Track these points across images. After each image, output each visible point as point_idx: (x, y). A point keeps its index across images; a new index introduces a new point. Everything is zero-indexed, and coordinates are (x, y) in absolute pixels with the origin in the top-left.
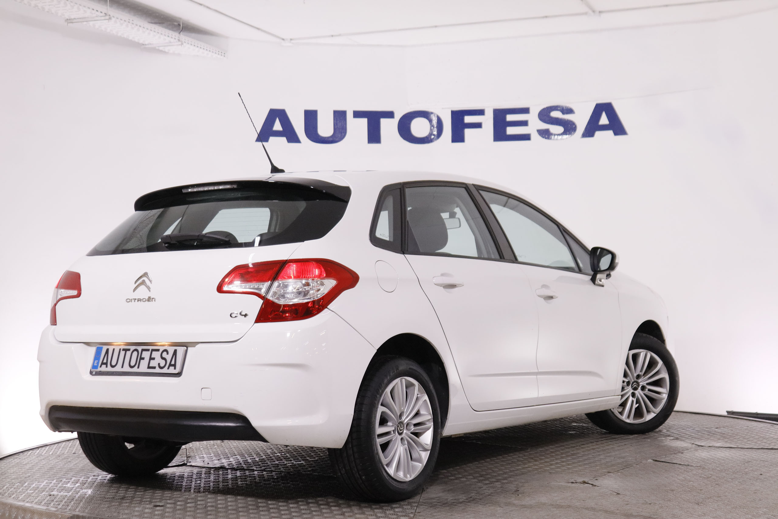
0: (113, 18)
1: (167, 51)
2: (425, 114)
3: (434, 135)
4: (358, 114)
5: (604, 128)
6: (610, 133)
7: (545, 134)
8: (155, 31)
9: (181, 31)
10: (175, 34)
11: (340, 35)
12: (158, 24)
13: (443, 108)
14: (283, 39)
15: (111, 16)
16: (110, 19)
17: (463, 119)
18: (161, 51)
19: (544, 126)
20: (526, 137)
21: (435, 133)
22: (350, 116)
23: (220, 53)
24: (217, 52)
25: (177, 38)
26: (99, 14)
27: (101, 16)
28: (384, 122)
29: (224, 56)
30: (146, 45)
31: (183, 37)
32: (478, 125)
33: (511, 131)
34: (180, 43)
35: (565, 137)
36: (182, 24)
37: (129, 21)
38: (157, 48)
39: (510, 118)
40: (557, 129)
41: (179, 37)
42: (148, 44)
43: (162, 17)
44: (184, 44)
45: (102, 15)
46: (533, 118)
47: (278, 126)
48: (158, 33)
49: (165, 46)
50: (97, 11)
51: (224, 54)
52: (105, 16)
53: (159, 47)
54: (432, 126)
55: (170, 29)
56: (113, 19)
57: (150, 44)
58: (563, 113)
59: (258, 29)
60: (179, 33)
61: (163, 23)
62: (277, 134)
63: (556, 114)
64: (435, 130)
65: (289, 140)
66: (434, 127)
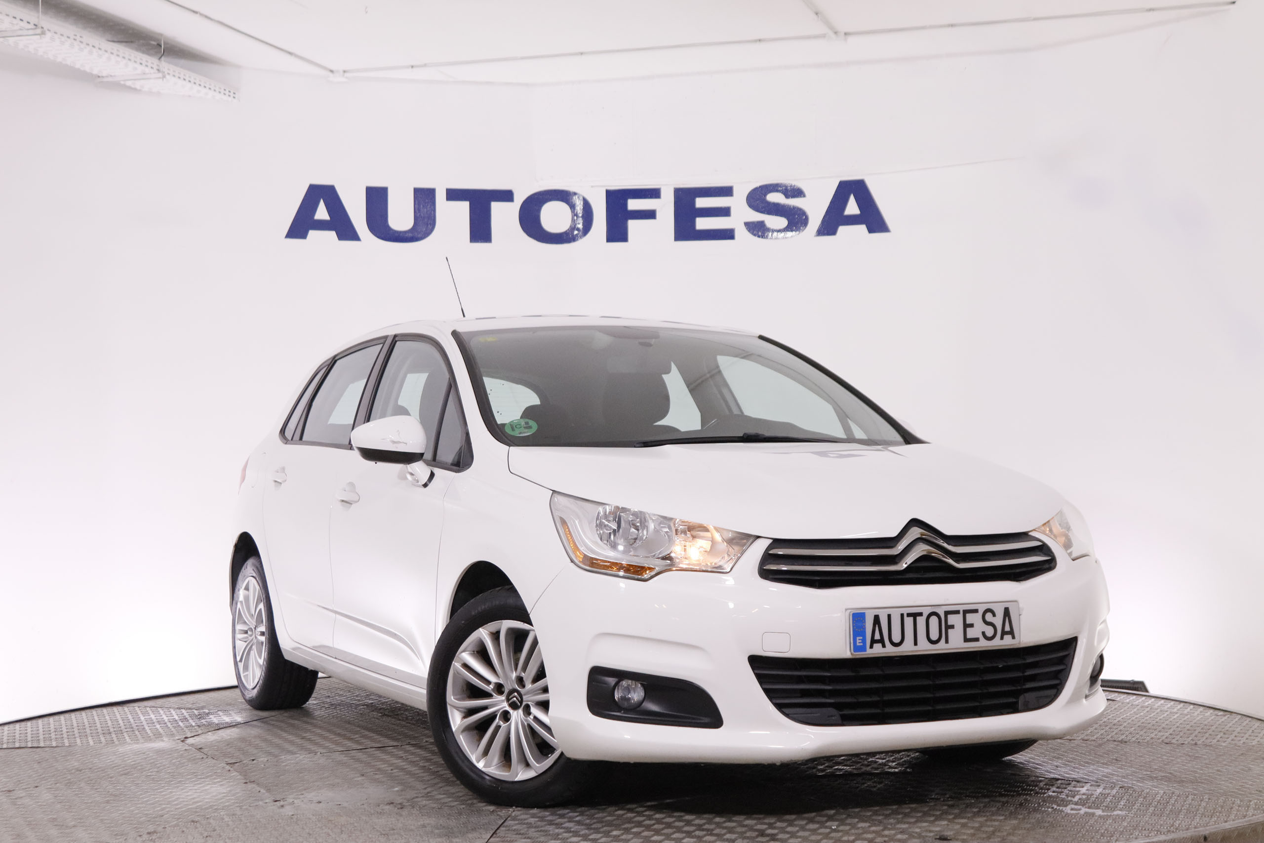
0: (47, 32)
1: (138, 87)
2: (563, 196)
3: (578, 229)
4: (453, 195)
5: (852, 220)
6: (862, 228)
7: (758, 229)
8: (118, 55)
9: (162, 56)
10: (152, 60)
11: (425, 65)
12: (124, 44)
13: (592, 187)
14: (332, 71)
15: (45, 29)
16: (43, 33)
17: (626, 205)
18: (130, 88)
19: (757, 217)
20: (727, 234)
21: (580, 226)
22: (440, 197)
23: (227, 92)
24: (222, 91)
25: (155, 67)
26: (24, 24)
27: (28, 29)
28: (497, 208)
29: (234, 97)
30: (103, 77)
31: (166, 65)
32: (650, 215)
33: (702, 223)
34: (160, 75)
35: (789, 234)
36: (164, 45)
37: (75, 37)
38: (122, 82)
39: (701, 203)
40: (776, 222)
41: (158, 65)
42: (107, 77)
43: (130, 32)
44: (167, 76)
45: (29, 26)
46: (738, 204)
47: (322, 213)
48: (124, 58)
49: (135, 80)
50: (21, 20)
51: (234, 93)
52: (36, 29)
53: (125, 80)
54: (575, 214)
55: (143, 52)
56: (49, 35)
57: (111, 76)
58: (787, 197)
59: (290, 53)
60: (160, 59)
61: (132, 42)
62: (322, 226)
63: (775, 198)
64: (580, 221)
65: (341, 237)
66: (577, 216)
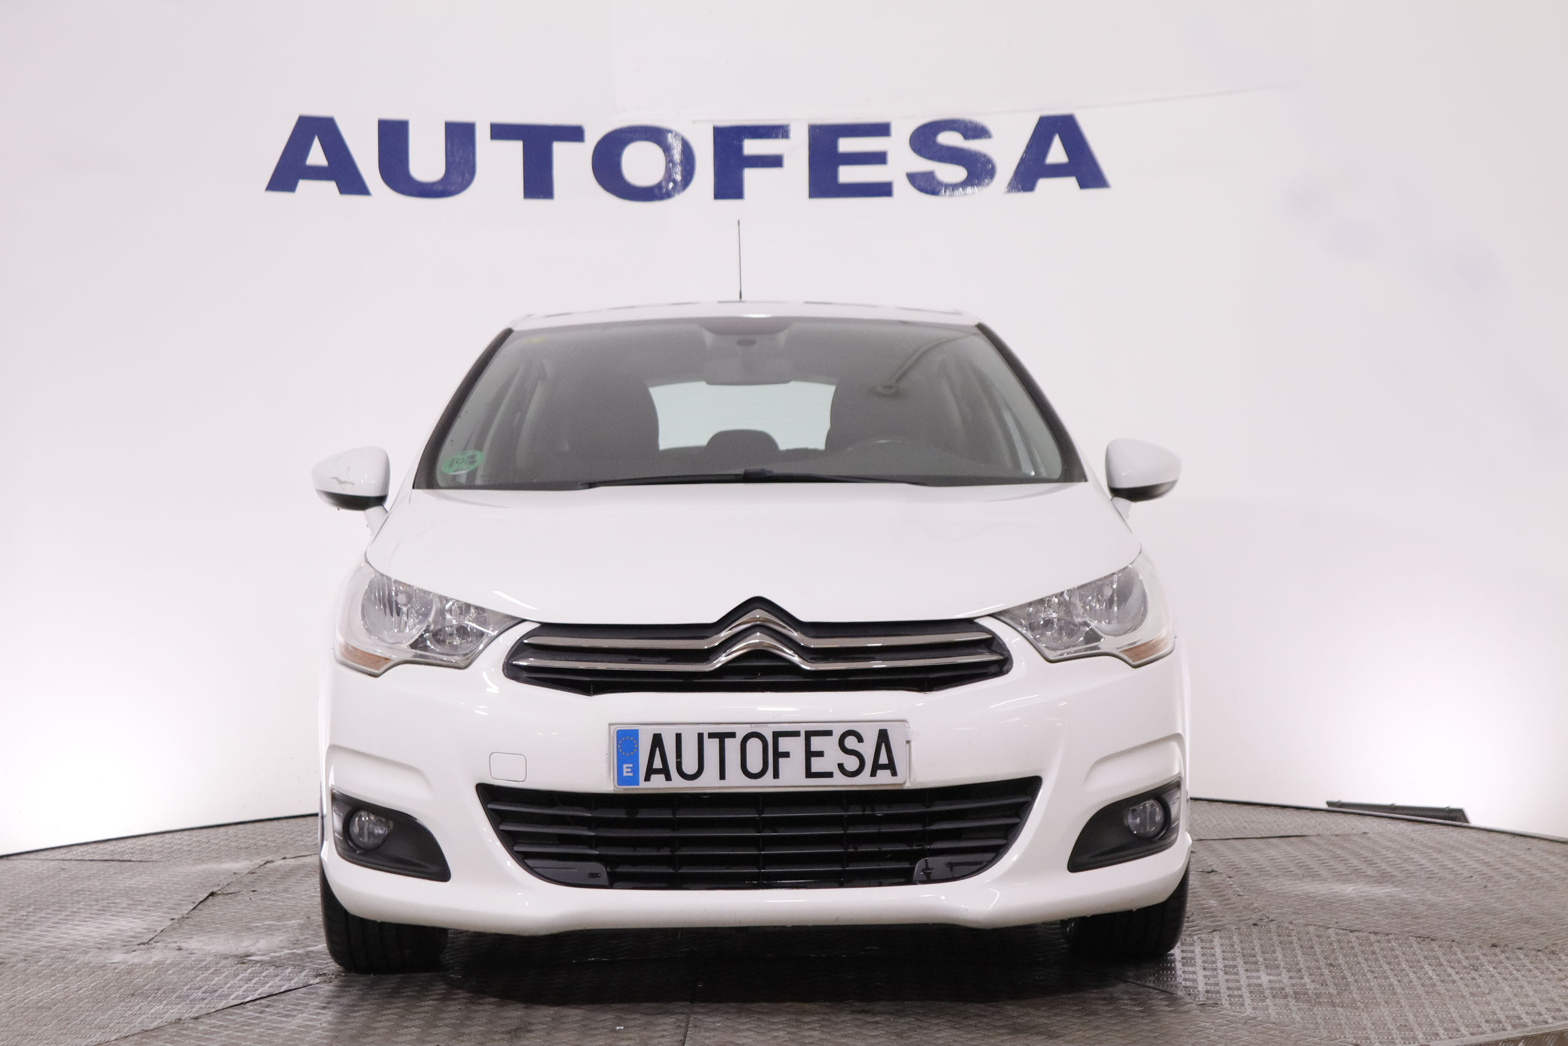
2: (655, 135)
3: (674, 181)
4: (500, 132)
5: (1057, 171)
6: (1071, 182)
7: (926, 184)
13: (694, 122)
17: (740, 148)
19: (923, 165)
20: (883, 190)
21: (678, 177)
22: (482, 135)
28: (561, 150)
32: (776, 161)
33: (847, 174)
35: (969, 190)
39: (846, 145)
40: (951, 173)
46: (897, 147)
47: (316, 156)
54: (669, 160)
58: (966, 137)
62: (316, 173)
63: (949, 139)
64: (679, 169)
65: (344, 189)
66: (674, 164)
